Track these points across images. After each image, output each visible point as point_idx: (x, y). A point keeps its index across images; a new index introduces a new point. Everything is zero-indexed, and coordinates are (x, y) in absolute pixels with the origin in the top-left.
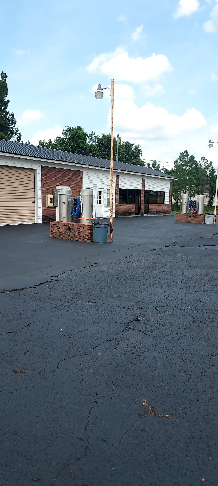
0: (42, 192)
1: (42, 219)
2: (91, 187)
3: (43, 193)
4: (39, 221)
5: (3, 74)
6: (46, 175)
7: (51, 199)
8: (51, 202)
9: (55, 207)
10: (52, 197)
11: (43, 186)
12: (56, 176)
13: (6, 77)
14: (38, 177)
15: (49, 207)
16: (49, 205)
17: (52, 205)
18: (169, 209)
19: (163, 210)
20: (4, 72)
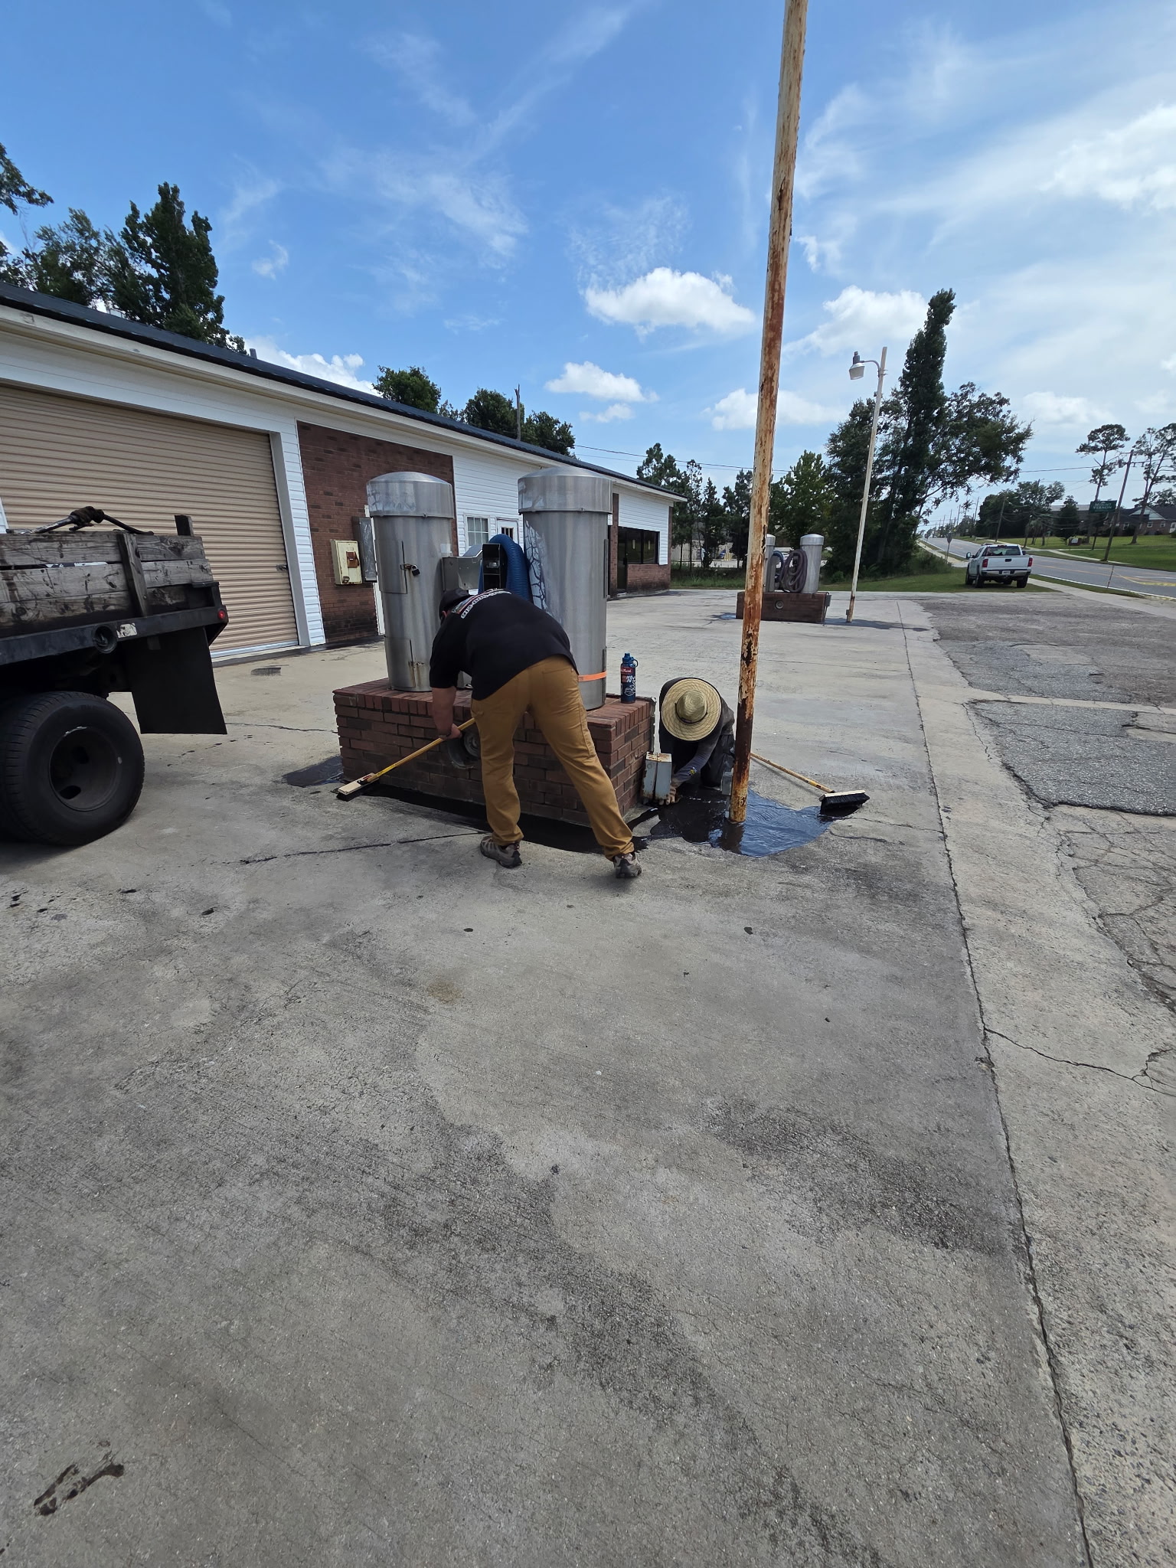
0: (313, 530)
1: (326, 628)
2: (483, 514)
3: (317, 530)
4: (311, 640)
5: (199, 219)
6: (321, 460)
7: (350, 555)
8: (351, 565)
9: (367, 585)
10: (352, 547)
11: (313, 507)
12: (359, 467)
13: (208, 228)
14: (287, 466)
15: (348, 586)
16: (345, 577)
17: (355, 576)
18: (665, 576)
19: (656, 580)
20: (201, 216)
